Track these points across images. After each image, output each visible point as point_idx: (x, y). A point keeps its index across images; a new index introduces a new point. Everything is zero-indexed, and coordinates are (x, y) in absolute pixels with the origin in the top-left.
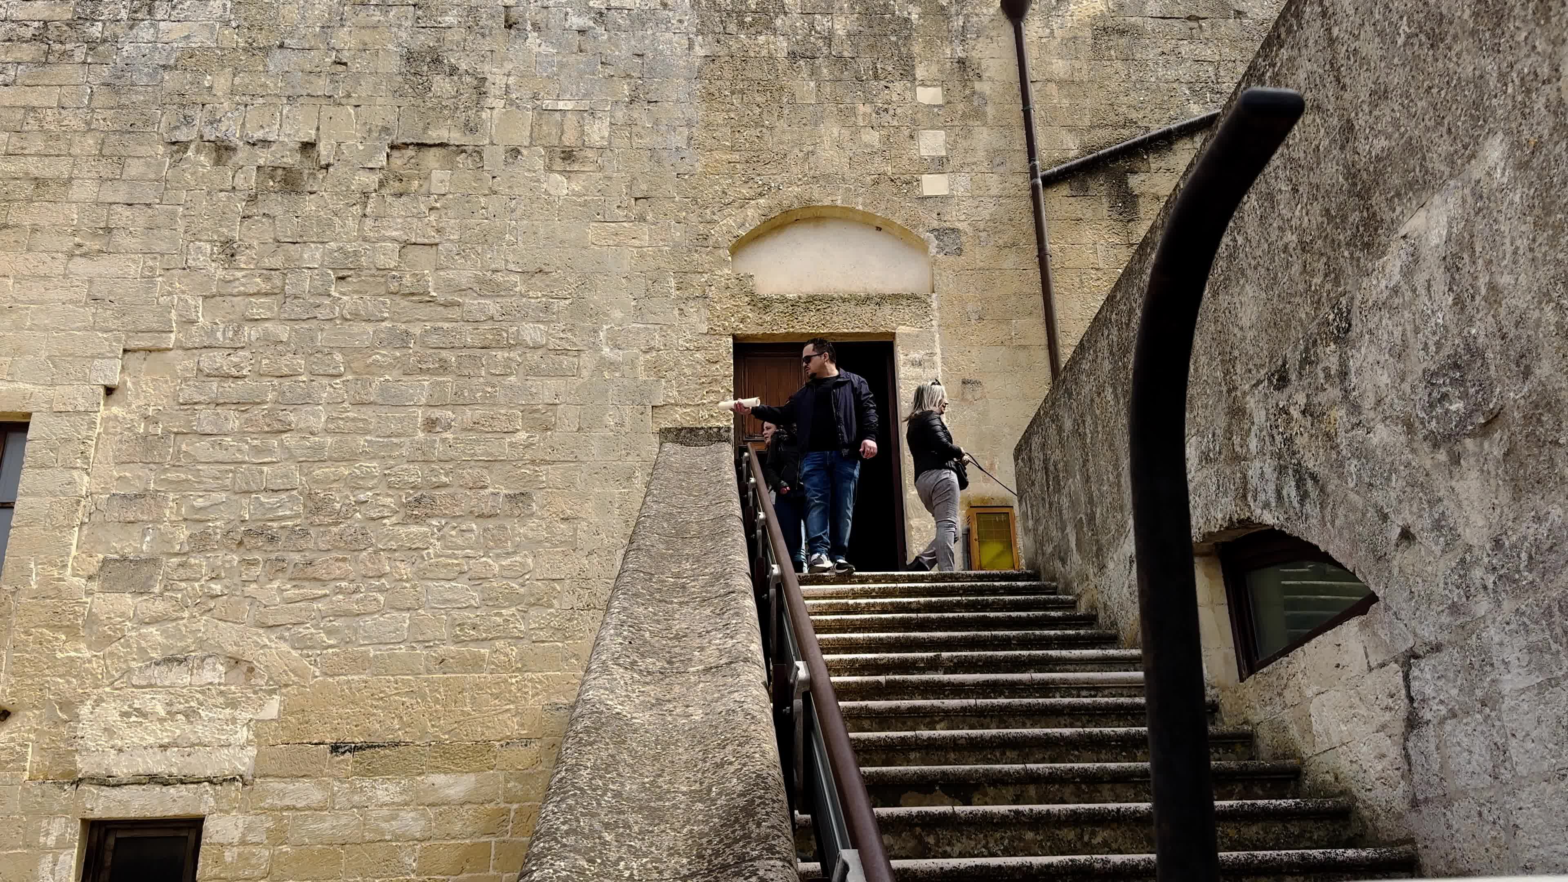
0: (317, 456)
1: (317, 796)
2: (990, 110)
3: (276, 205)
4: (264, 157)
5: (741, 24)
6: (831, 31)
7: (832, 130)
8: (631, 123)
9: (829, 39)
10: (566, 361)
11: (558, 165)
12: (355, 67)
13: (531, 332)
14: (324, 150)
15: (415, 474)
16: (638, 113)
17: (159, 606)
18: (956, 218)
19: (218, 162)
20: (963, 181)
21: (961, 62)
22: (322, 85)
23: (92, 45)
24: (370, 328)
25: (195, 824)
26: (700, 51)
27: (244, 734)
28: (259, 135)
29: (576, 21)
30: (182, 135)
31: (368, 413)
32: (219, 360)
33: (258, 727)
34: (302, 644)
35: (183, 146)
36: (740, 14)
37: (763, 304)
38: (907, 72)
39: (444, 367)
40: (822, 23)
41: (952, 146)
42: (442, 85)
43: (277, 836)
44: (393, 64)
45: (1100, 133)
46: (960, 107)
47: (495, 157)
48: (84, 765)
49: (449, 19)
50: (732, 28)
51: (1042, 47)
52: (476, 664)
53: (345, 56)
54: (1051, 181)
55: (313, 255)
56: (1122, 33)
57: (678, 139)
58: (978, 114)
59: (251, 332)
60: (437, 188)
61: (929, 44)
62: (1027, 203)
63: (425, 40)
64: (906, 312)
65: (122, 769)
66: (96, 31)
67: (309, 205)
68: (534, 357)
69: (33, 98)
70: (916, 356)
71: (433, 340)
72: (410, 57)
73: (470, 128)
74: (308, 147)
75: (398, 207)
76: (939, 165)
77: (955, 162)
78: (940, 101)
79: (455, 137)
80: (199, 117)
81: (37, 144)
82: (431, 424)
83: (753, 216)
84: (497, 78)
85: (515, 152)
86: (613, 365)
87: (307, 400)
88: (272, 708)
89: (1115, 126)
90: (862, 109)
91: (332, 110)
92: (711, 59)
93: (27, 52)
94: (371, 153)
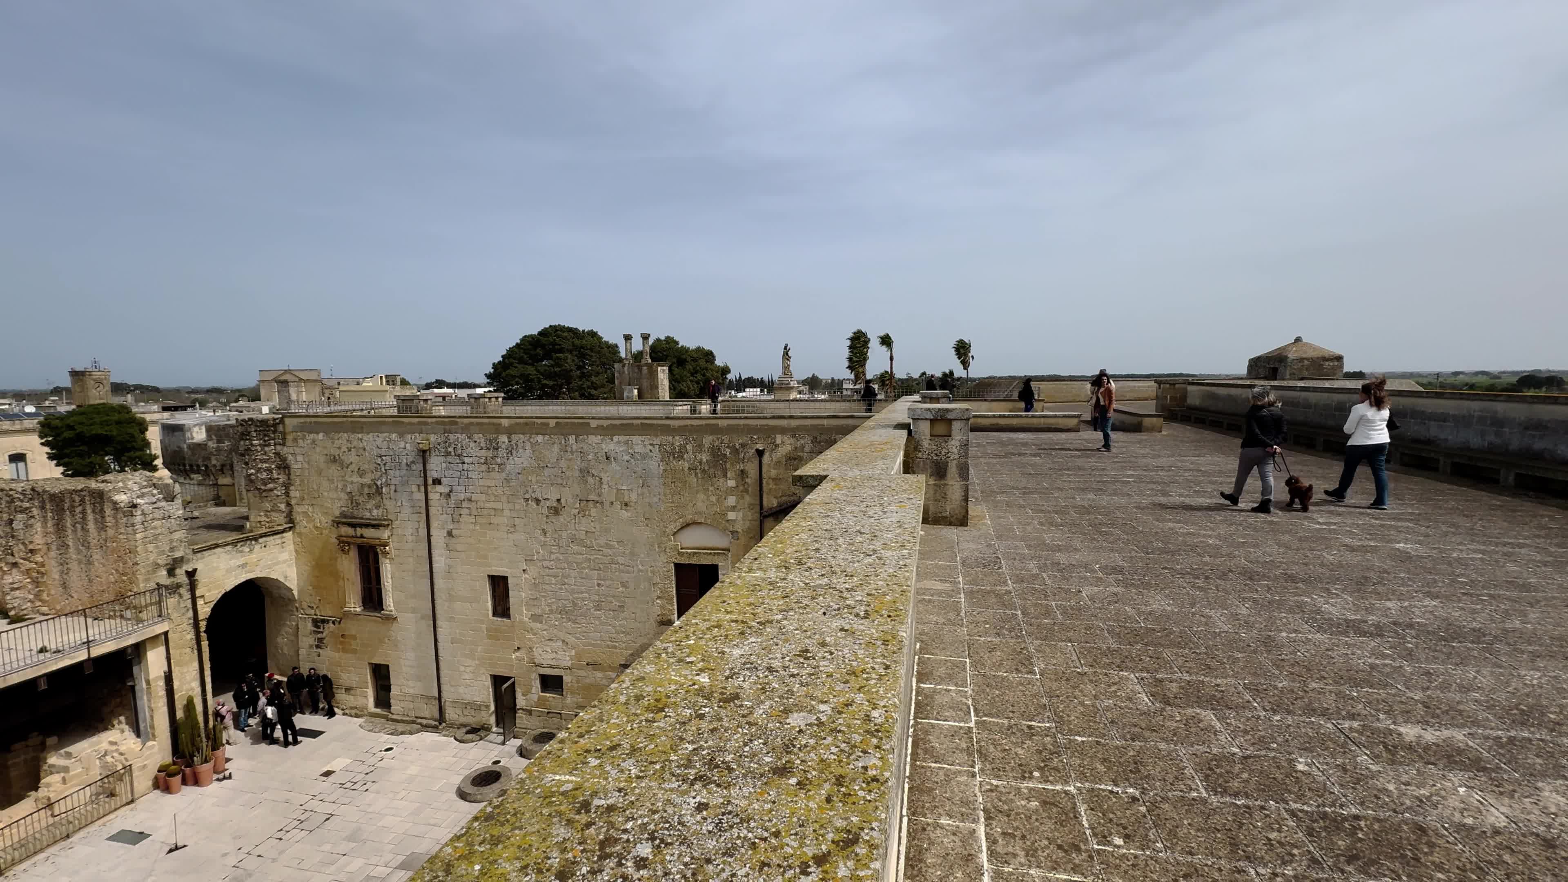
0: (572, 592)
1: (585, 674)
2: (750, 489)
3: (553, 518)
4: (548, 503)
5: (674, 457)
6: (702, 459)
7: (701, 496)
8: (643, 494)
9: (701, 463)
10: (630, 569)
11: (624, 507)
12: (567, 473)
13: (621, 560)
14: (563, 501)
15: (597, 598)
16: (645, 490)
17: (546, 627)
18: (739, 528)
19: (537, 505)
20: (741, 514)
21: (742, 471)
22: (560, 481)
23: (500, 465)
24: (581, 557)
25: (561, 677)
26: (662, 468)
27: (568, 658)
28: (545, 497)
29: (626, 458)
30: (527, 496)
31: (583, 581)
32: (546, 564)
33: (571, 657)
34: (577, 638)
35: (528, 500)
36: (674, 454)
37: (681, 554)
38: (725, 476)
39: (600, 569)
40: (699, 456)
41: (737, 502)
42: (590, 480)
43: (578, 682)
44: (577, 474)
45: (784, 498)
46: (741, 488)
47: (607, 504)
48: (537, 662)
49: (590, 457)
50: (671, 458)
51: (769, 465)
52: (616, 647)
53: (564, 470)
54: (765, 517)
55: (564, 535)
56: (795, 459)
57: (656, 499)
58: (746, 491)
59: (553, 557)
60: (593, 515)
61: (732, 465)
62: (758, 523)
63: (584, 464)
64: (721, 558)
65: (545, 663)
66: (499, 460)
67: (561, 519)
68: (622, 567)
69: (490, 483)
70: (724, 572)
71: (597, 561)
72: (581, 471)
73: (599, 495)
74: (559, 500)
75: (584, 520)
76: (733, 508)
77: (738, 507)
78: (734, 485)
79: (596, 498)
80: (530, 491)
81: (493, 499)
82: (599, 585)
83: (678, 525)
84: (605, 479)
85: (612, 503)
86: (642, 571)
87: (568, 576)
88: (573, 653)
89: (789, 496)
90: (711, 488)
91: (563, 489)
92: (665, 470)
93: (484, 467)
94: (575, 503)
